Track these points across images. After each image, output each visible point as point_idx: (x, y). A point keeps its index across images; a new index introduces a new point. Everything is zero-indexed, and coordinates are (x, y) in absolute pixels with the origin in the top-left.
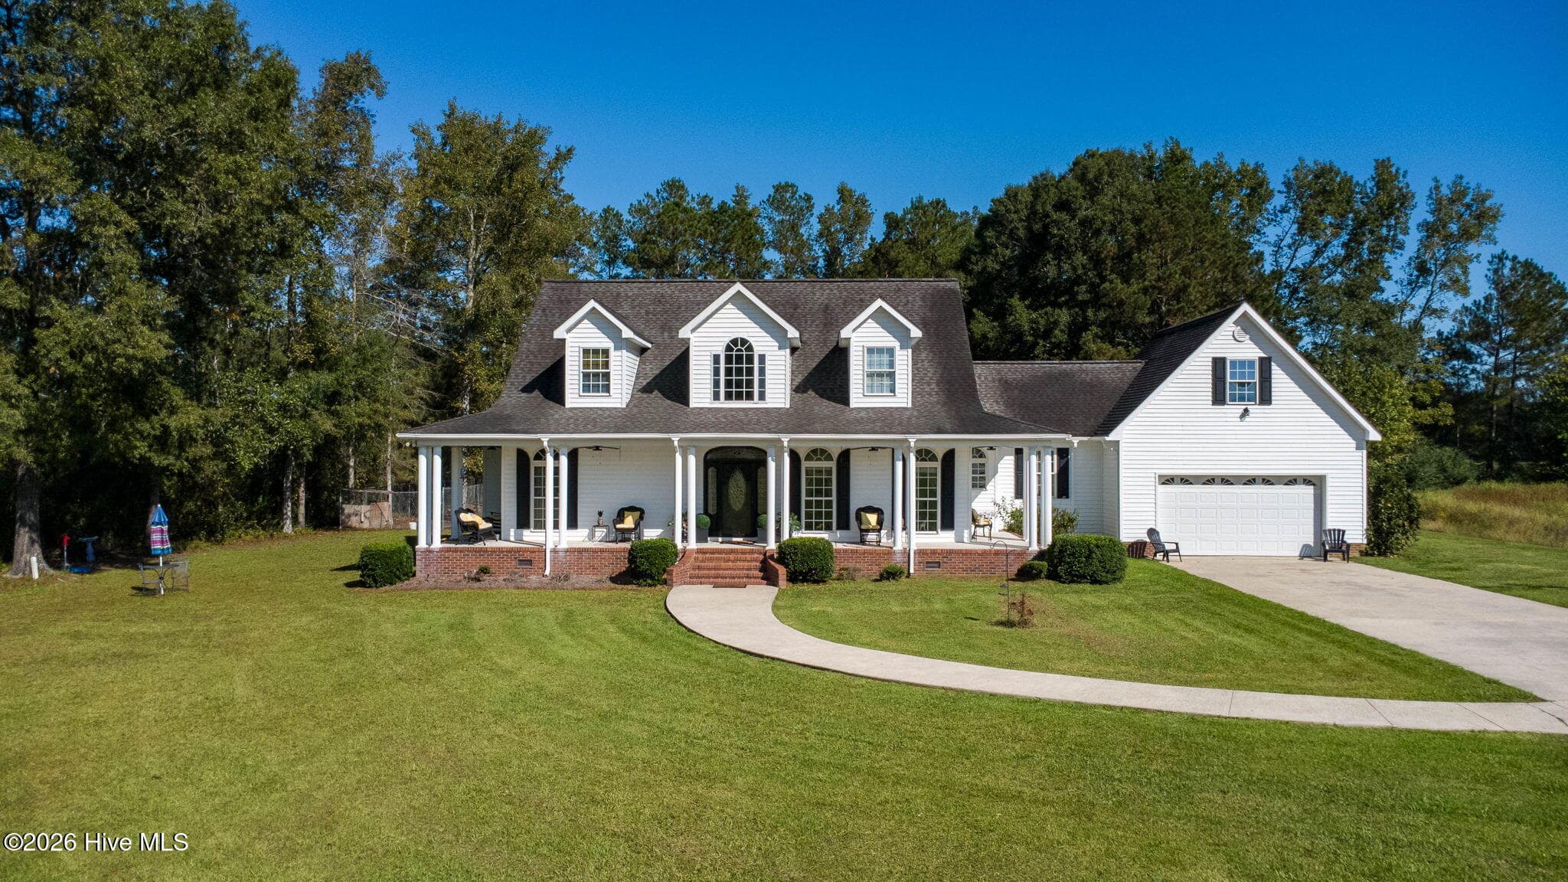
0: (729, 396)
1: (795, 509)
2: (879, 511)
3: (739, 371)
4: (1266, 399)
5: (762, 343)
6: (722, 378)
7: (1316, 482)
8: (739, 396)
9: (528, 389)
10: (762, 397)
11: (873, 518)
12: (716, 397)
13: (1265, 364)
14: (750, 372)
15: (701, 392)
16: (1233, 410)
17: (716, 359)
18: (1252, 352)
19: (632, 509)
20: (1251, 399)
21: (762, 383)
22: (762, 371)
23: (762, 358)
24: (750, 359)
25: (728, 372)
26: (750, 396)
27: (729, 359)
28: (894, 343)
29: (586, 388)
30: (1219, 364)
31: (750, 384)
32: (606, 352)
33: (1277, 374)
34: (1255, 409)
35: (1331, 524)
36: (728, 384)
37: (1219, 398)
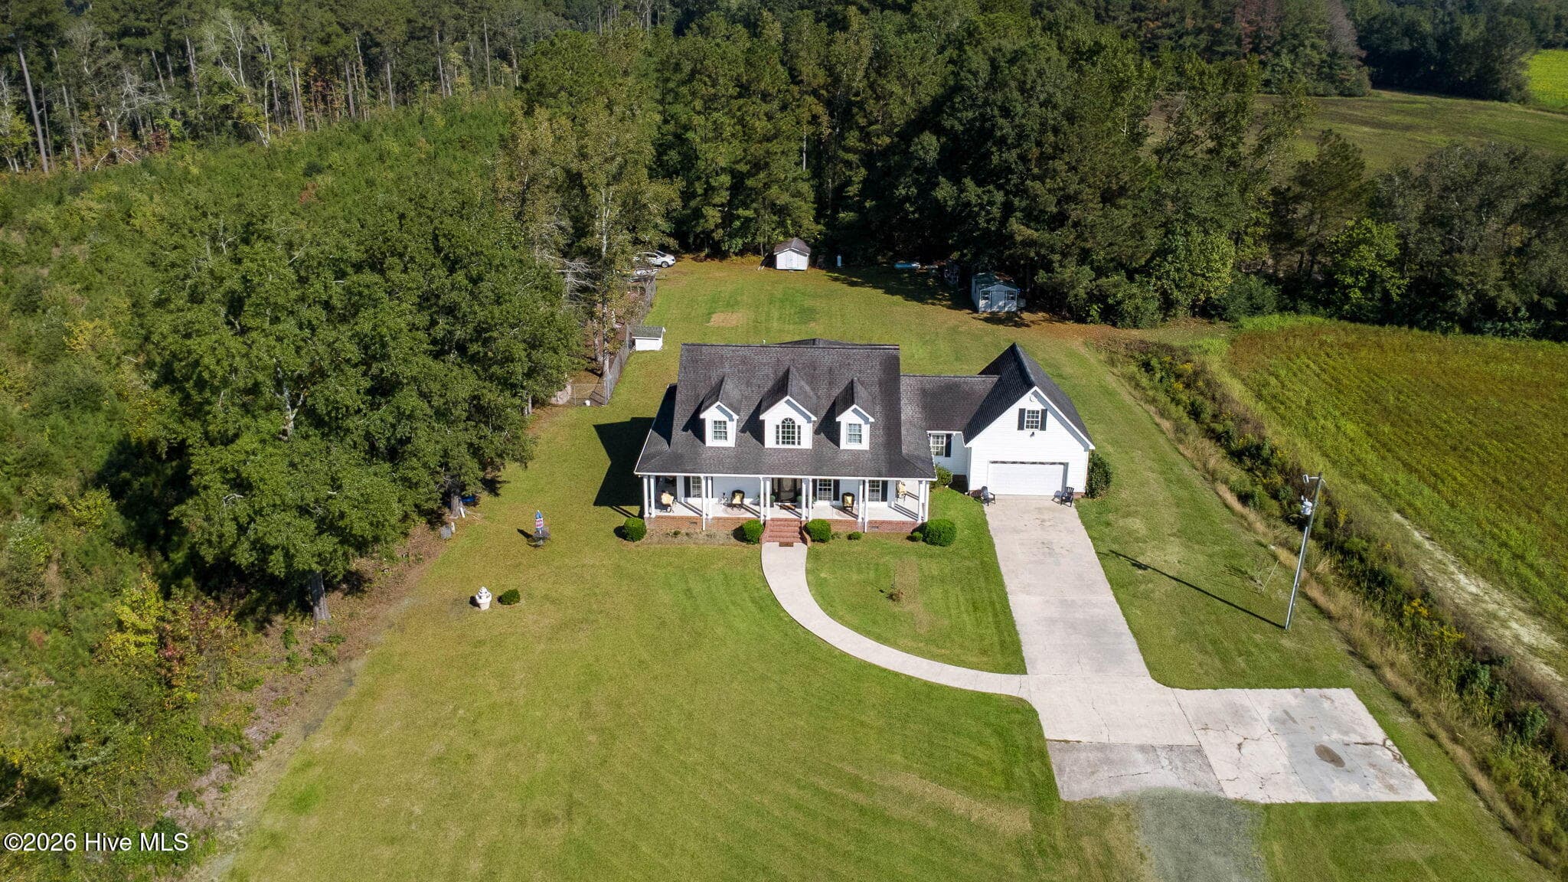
0: (783, 443)
1: (814, 494)
2: (853, 496)
3: (788, 432)
4: (1043, 427)
5: (799, 420)
6: (780, 435)
7: (1066, 465)
8: (788, 443)
9: (685, 429)
10: (799, 443)
11: (849, 499)
12: (778, 443)
13: (1044, 412)
14: (793, 433)
15: (770, 440)
16: (1028, 432)
17: (778, 427)
18: (1039, 407)
19: (739, 492)
20: (1036, 427)
21: (799, 438)
22: (799, 433)
23: (799, 427)
24: (793, 427)
25: (783, 432)
26: (793, 443)
27: (783, 427)
28: (862, 422)
29: (716, 437)
30: (1022, 412)
31: (793, 438)
32: (725, 422)
33: (1049, 416)
34: (1037, 432)
35: (1069, 484)
36: (783, 438)
37: (1021, 427)
